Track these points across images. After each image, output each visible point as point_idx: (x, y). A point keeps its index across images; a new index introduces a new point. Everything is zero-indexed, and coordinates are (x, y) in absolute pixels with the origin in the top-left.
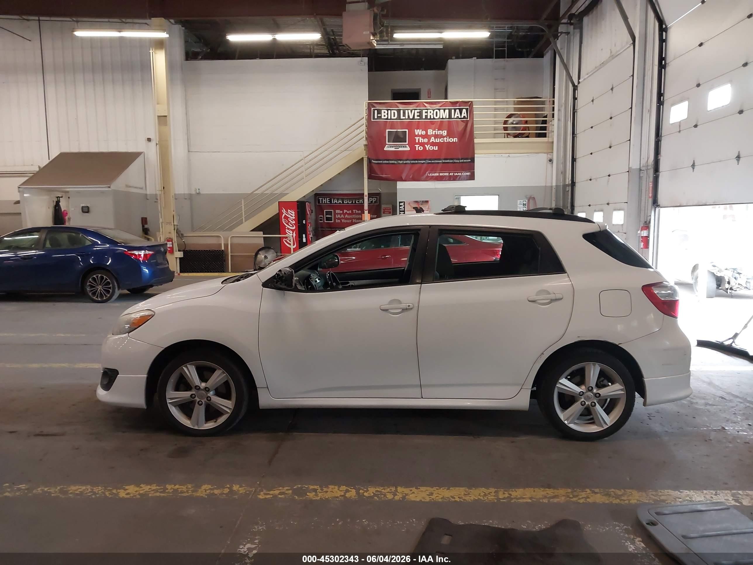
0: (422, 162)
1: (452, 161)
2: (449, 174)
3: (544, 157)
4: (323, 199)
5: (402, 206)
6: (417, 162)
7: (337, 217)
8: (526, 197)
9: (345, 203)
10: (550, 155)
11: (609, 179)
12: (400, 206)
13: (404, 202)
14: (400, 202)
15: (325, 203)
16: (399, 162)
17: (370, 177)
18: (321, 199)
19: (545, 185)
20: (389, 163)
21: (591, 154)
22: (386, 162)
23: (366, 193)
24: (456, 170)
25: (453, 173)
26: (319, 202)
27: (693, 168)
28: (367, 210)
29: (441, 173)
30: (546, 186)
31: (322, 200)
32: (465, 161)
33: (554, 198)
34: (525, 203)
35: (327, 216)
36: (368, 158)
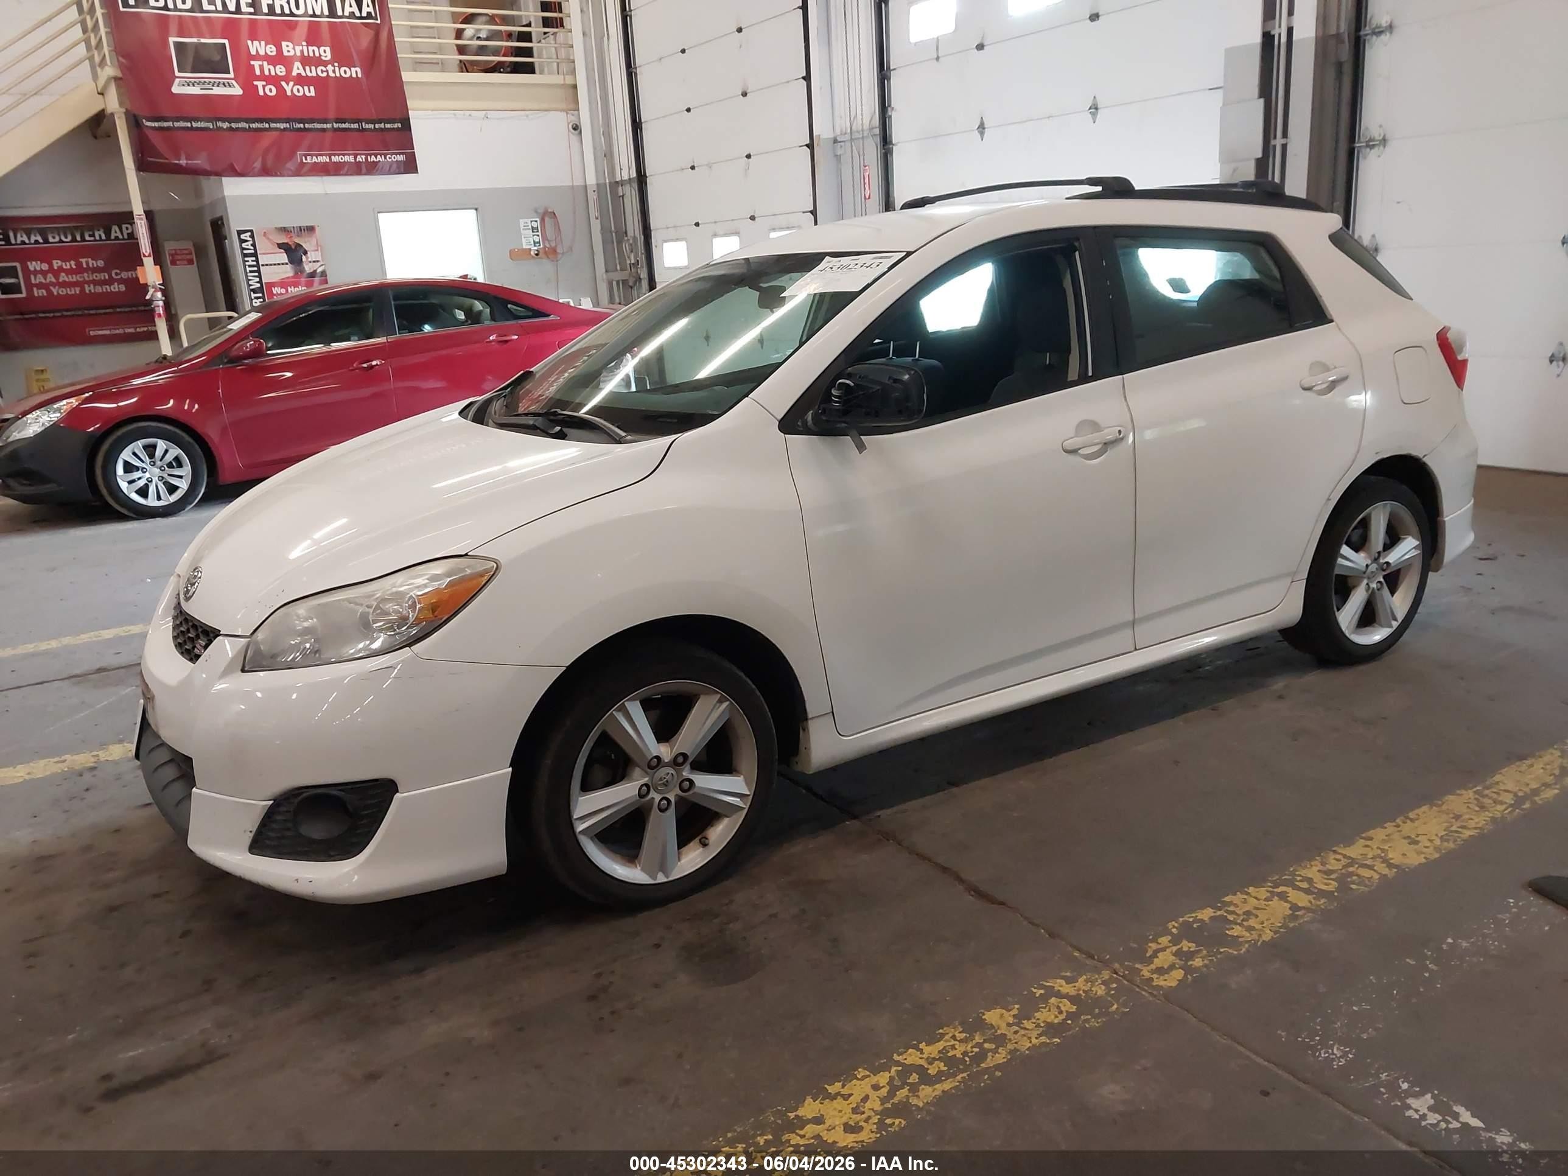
0: (282, 126)
1: (356, 126)
2: (355, 158)
3: (560, 121)
5: (247, 241)
6: (267, 126)
8: (536, 212)
9: (51, 240)
10: (573, 115)
11: (749, 164)
12: (242, 241)
13: (251, 231)
14: (240, 233)
16: (220, 124)
17: (142, 166)
19: (571, 184)
20: (192, 129)
21: (688, 110)
22: (182, 124)
23: (138, 210)
24: (369, 148)
25: (363, 157)
27: (982, 134)
28: (149, 256)
29: (335, 155)
30: (573, 186)
32: (388, 126)
33: (594, 213)
34: (535, 225)
36: (127, 113)
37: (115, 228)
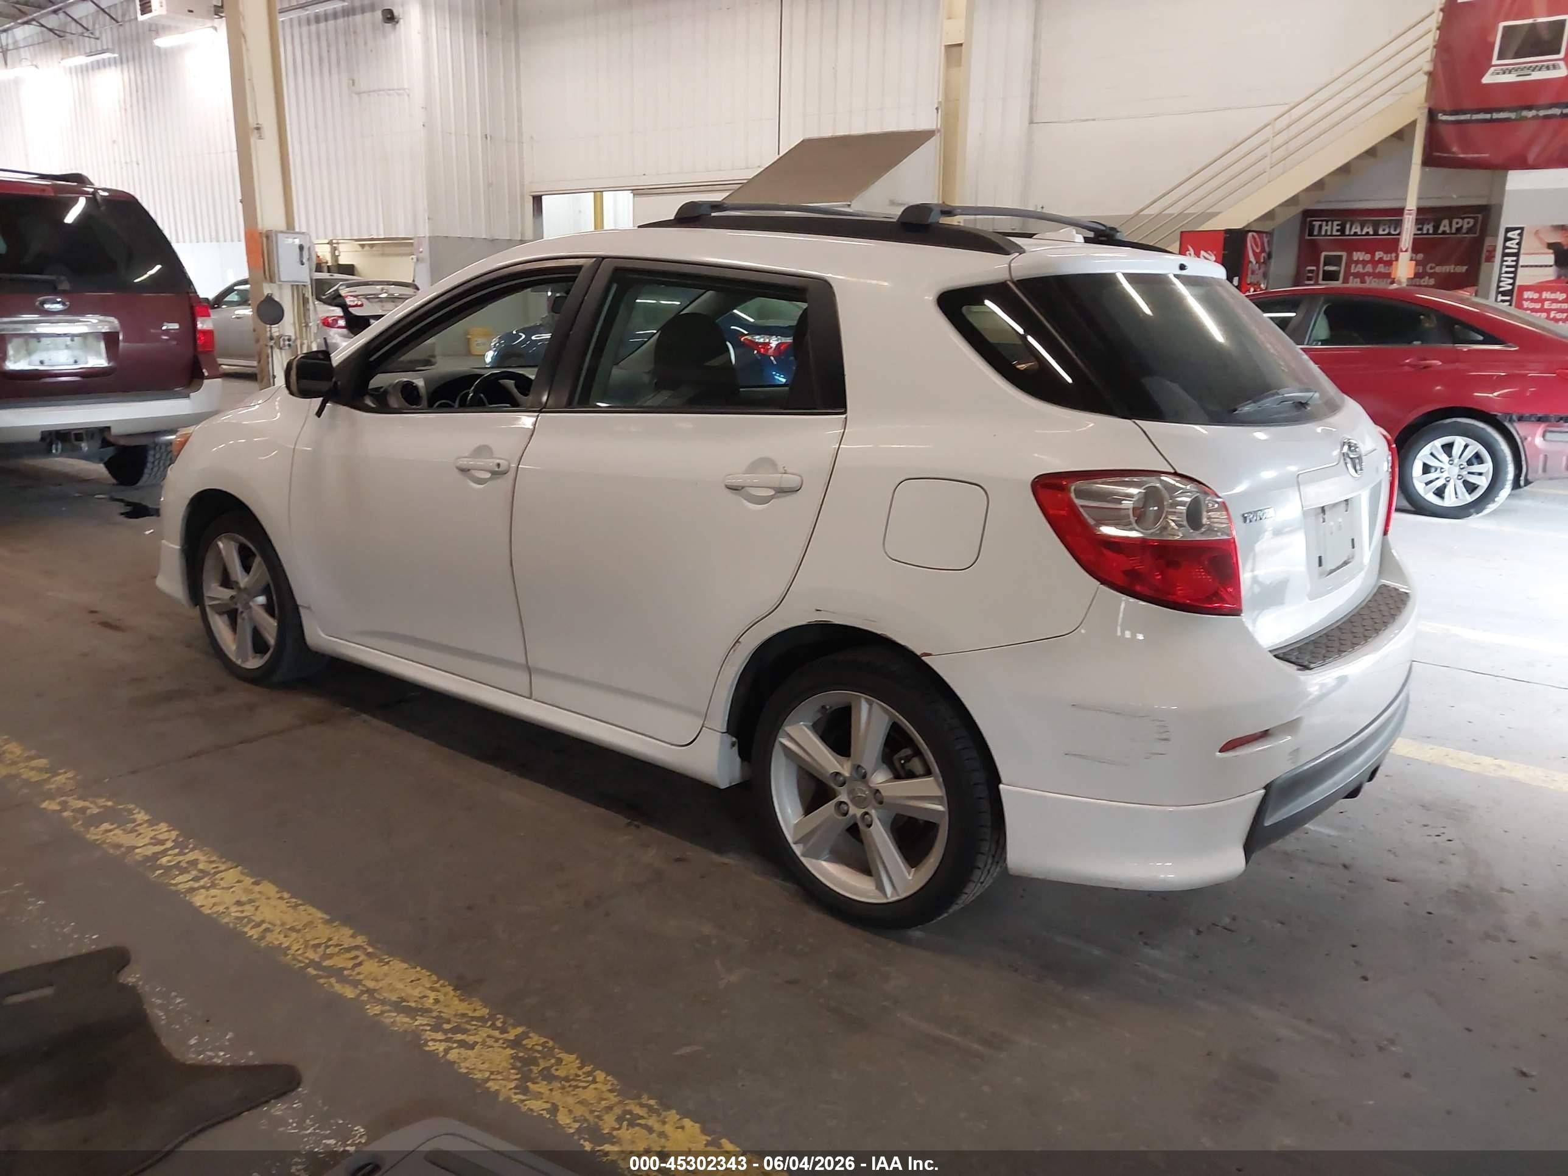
4: (1324, 223)
5: (1513, 239)
7: (1352, 271)
9: (1381, 232)
12: (1506, 241)
13: (1519, 229)
14: (1507, 230)
15: (1326, 235)
16: (1525, 113)
17: (1428, 161)
18: (1317, 224)
20: (1491, 120)
22: (1481, 116)
23: (1411, 204)
26: (1311, 234)
28: (1406, 251)
31: (1320, 227)
35: (1328, 268)
36: (1429, 108)
37: (1446, 222)
